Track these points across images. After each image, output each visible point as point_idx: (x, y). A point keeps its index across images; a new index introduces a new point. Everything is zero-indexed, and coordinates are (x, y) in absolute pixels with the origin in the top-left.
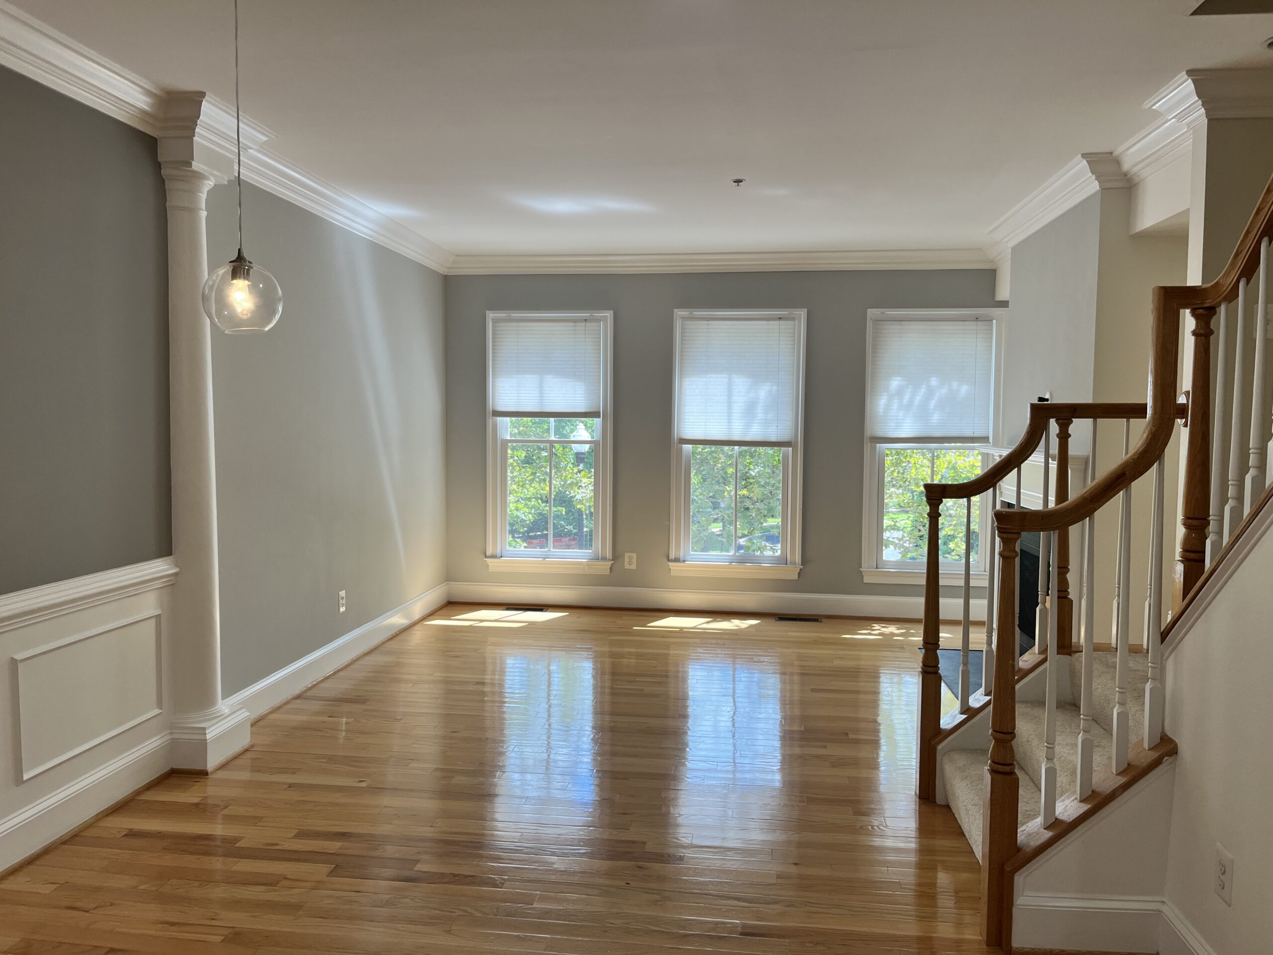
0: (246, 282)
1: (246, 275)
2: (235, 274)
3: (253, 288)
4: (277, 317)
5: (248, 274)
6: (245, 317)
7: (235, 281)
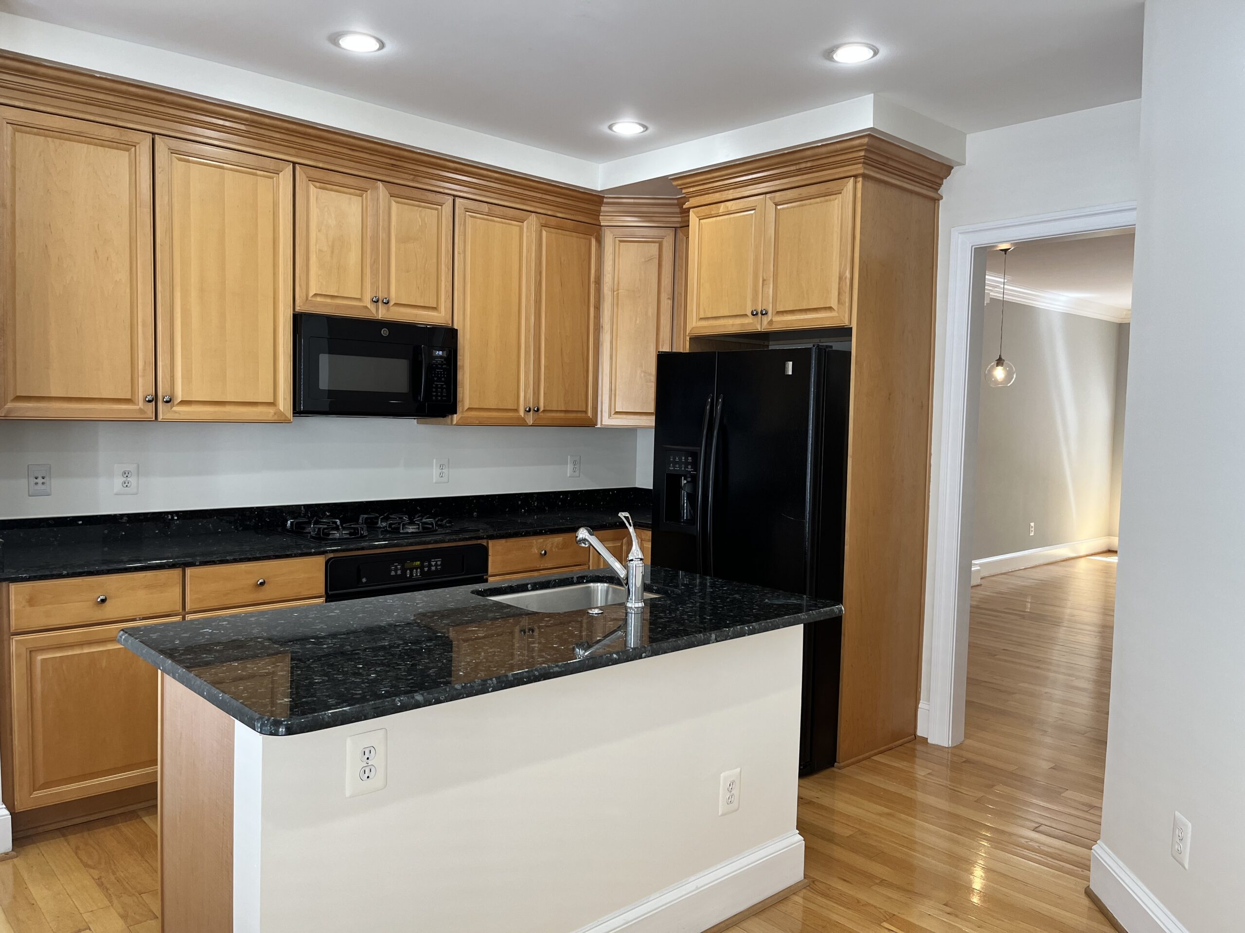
0: (1002, 368)
1: (1002, 365)
2: (998, 365)
3: (1005, 369)
4: (1013, 380)
5: (1003, 364)
6: (1000, 381)
7: (997, 368)
